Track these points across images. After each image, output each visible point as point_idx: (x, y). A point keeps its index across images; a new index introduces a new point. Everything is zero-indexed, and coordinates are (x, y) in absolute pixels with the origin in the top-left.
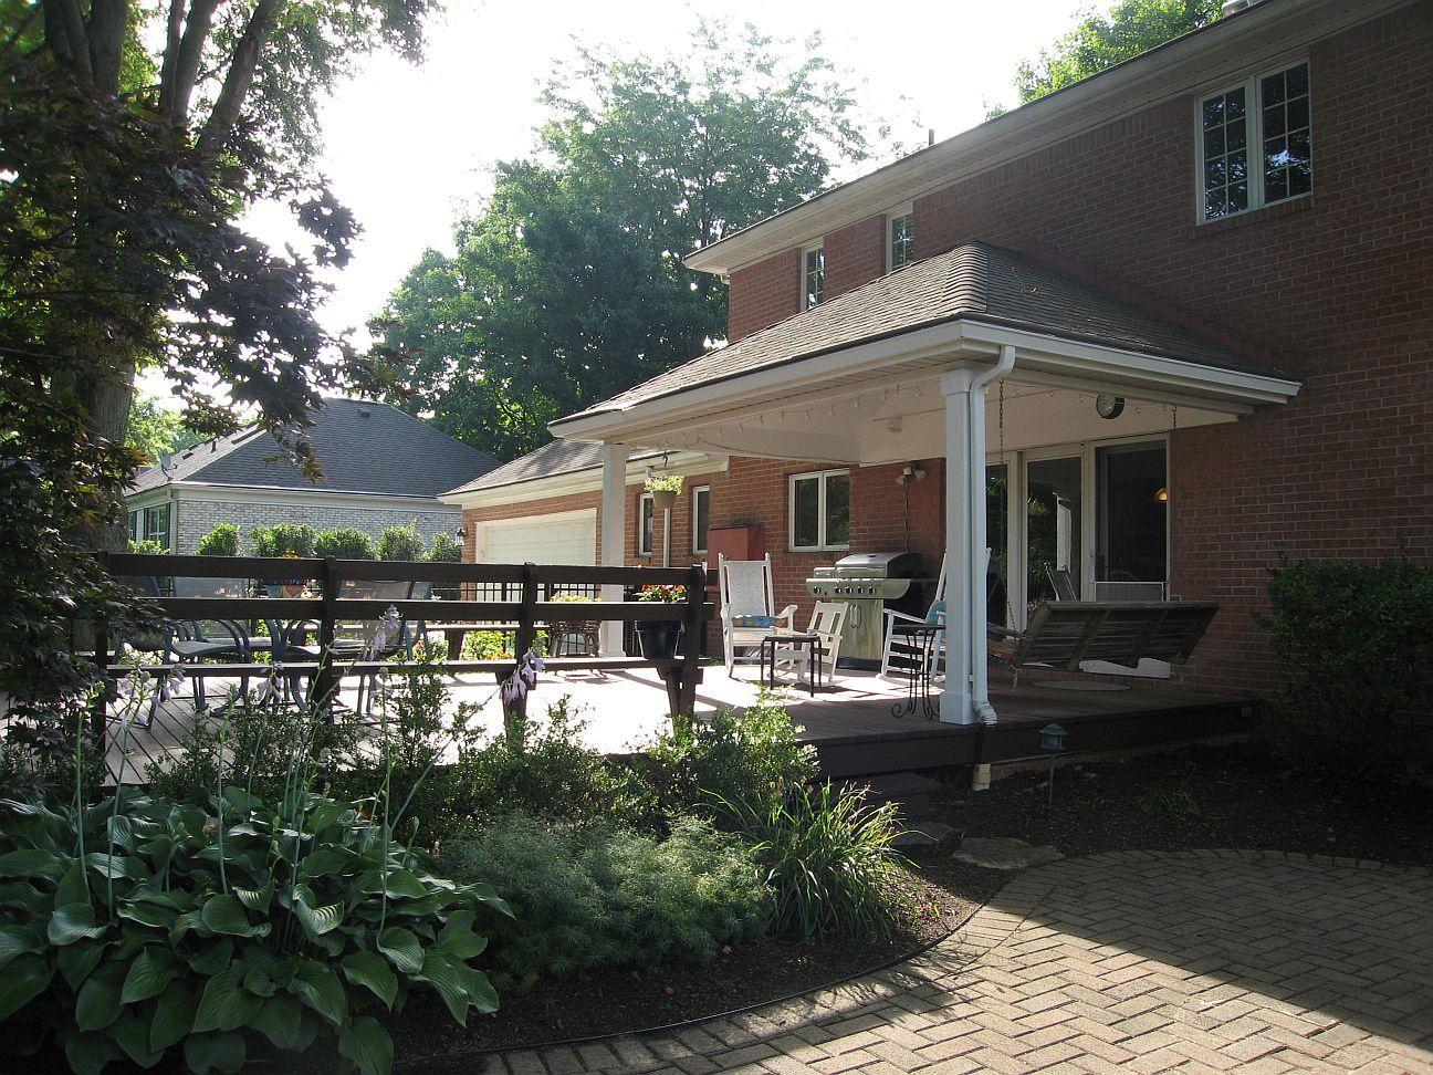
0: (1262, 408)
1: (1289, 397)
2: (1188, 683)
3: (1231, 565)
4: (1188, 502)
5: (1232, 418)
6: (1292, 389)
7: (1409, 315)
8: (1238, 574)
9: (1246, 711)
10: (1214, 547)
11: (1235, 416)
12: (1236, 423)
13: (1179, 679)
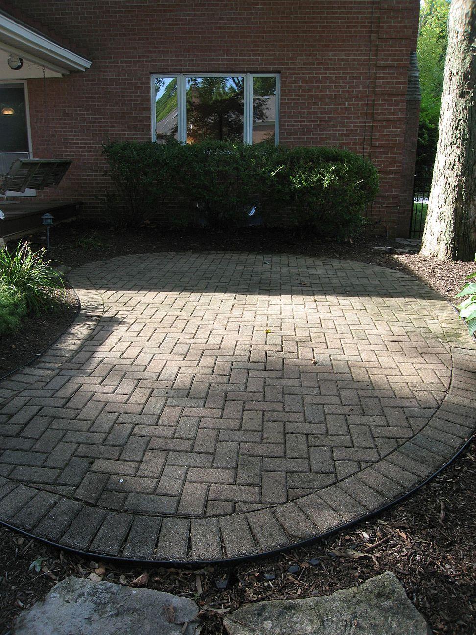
0: (73, 72)
1: (86, 68)
2: (46, 198)
3: (63, 144)
4: (40, 115)
5: (60, 76)
6: (87, 64)
7: (137, 38)
8: (67, 148)
9: (77, 207)
10: (54, 136)
11: (61, 75)
12: (61, 78)
13: (41, 196)
